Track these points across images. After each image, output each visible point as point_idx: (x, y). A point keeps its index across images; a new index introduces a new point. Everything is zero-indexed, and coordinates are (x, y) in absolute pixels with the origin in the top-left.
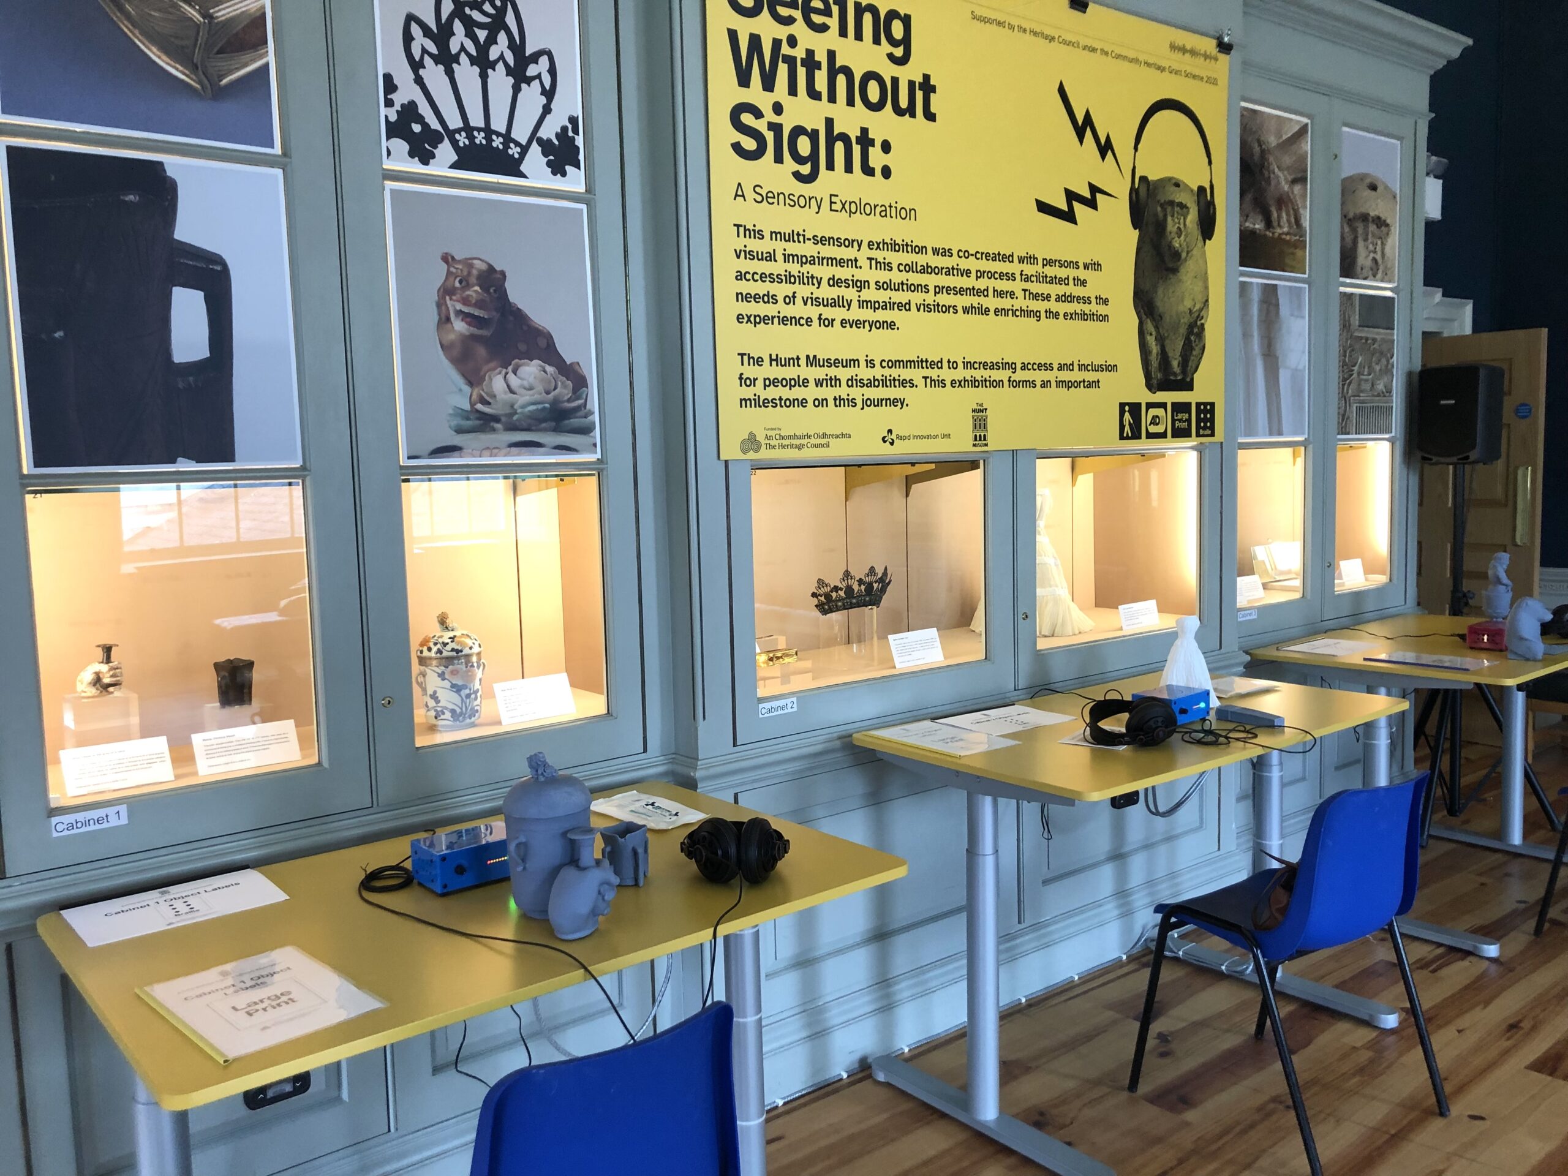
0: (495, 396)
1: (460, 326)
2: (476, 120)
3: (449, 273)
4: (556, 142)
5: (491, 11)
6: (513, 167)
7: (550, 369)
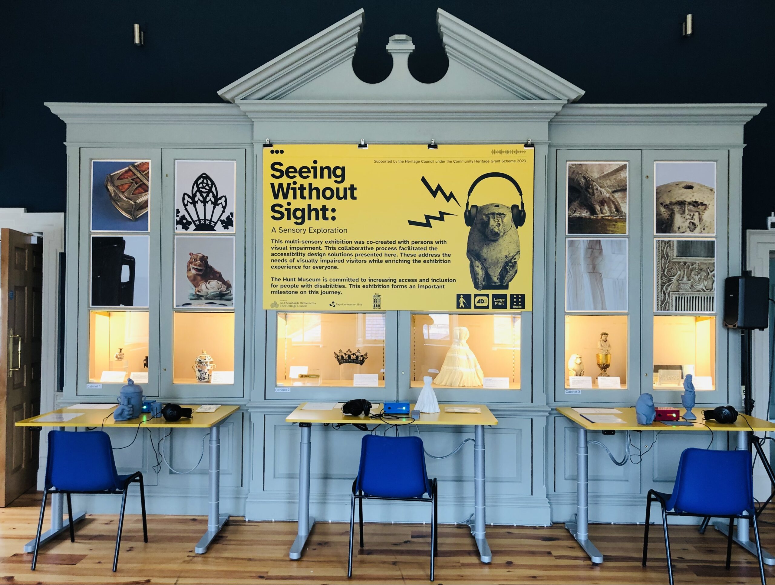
0: (202, 290)
1: (193, 272)
2: (202, 217)
3: (191, 258)
4: (226, 220)
5: (208, 188)
6: (212, 228)
7: (220, 283)
